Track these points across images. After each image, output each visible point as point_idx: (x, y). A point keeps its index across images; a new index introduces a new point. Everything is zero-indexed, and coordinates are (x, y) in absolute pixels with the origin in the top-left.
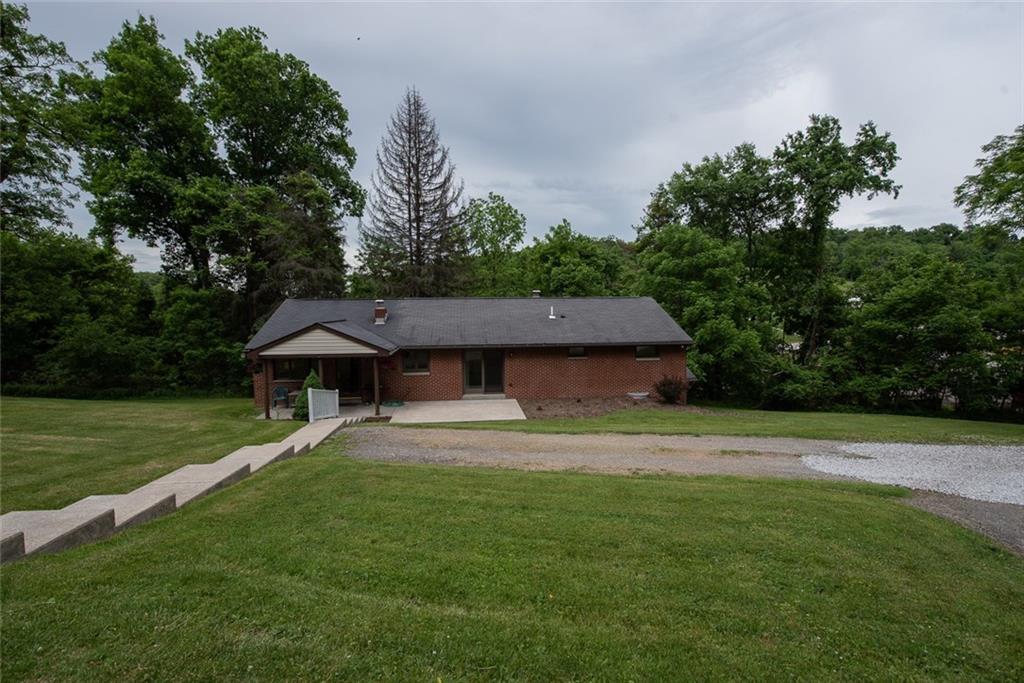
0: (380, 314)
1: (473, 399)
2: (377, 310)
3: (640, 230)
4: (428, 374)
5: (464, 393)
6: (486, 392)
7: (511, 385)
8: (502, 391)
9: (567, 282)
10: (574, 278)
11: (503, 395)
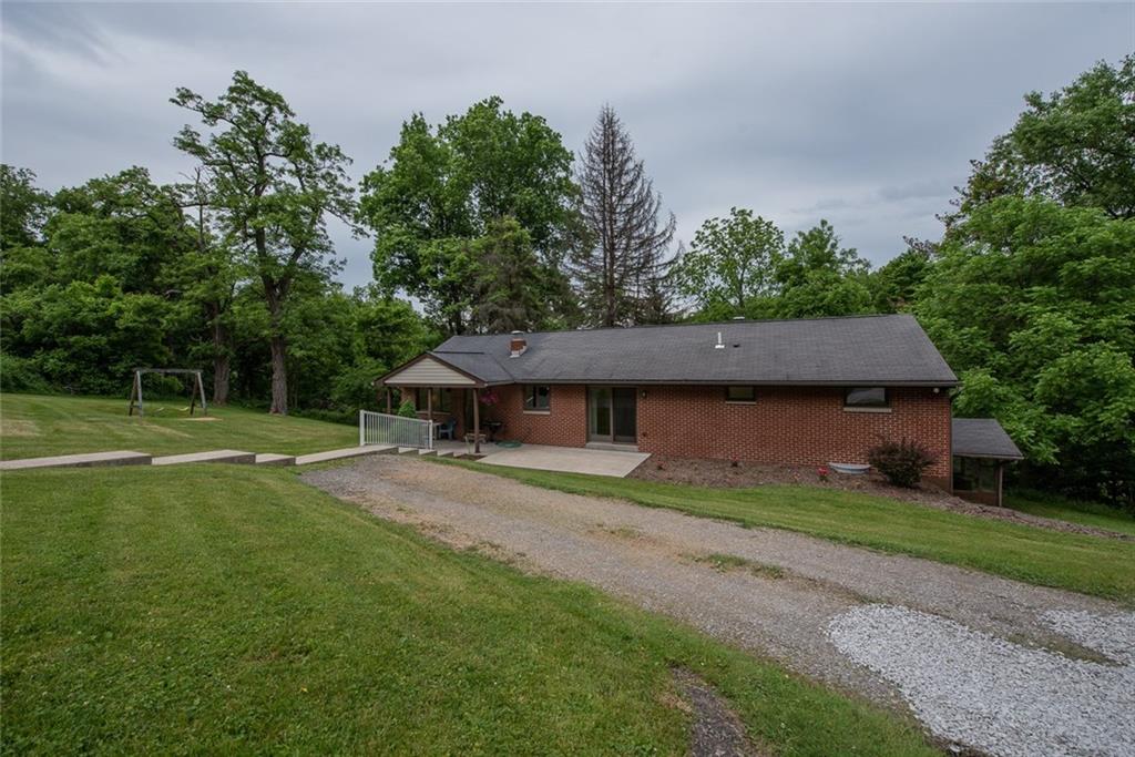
0: (516, 346)
1: (599, 448)
2: (513, 343)
3: (950, 220)
4: (548, 413)
5: (588, 441)
6: (615, 441)
7: (645, 435)
8: (634, 442)
9: (809, 307)
10: (822, 300)
11: (635, 447)
